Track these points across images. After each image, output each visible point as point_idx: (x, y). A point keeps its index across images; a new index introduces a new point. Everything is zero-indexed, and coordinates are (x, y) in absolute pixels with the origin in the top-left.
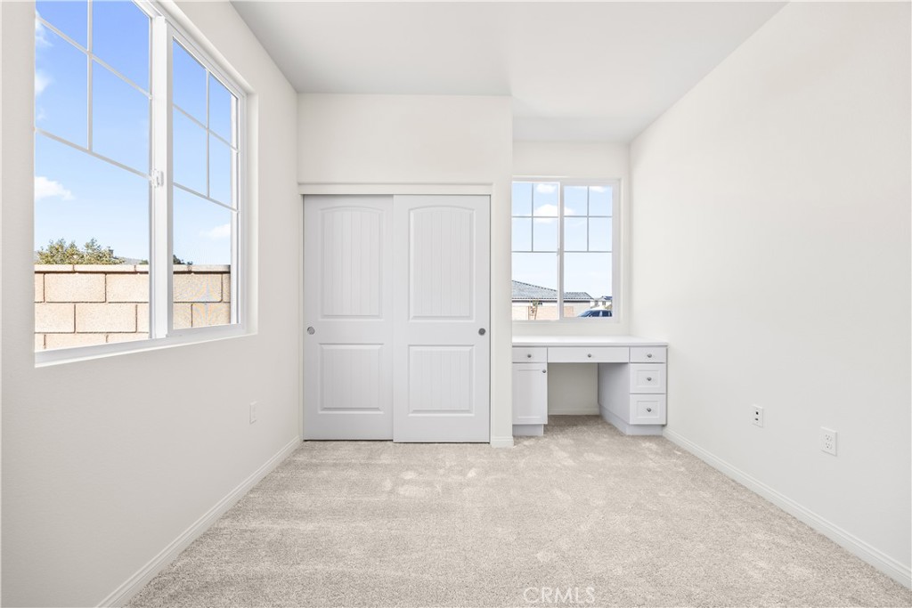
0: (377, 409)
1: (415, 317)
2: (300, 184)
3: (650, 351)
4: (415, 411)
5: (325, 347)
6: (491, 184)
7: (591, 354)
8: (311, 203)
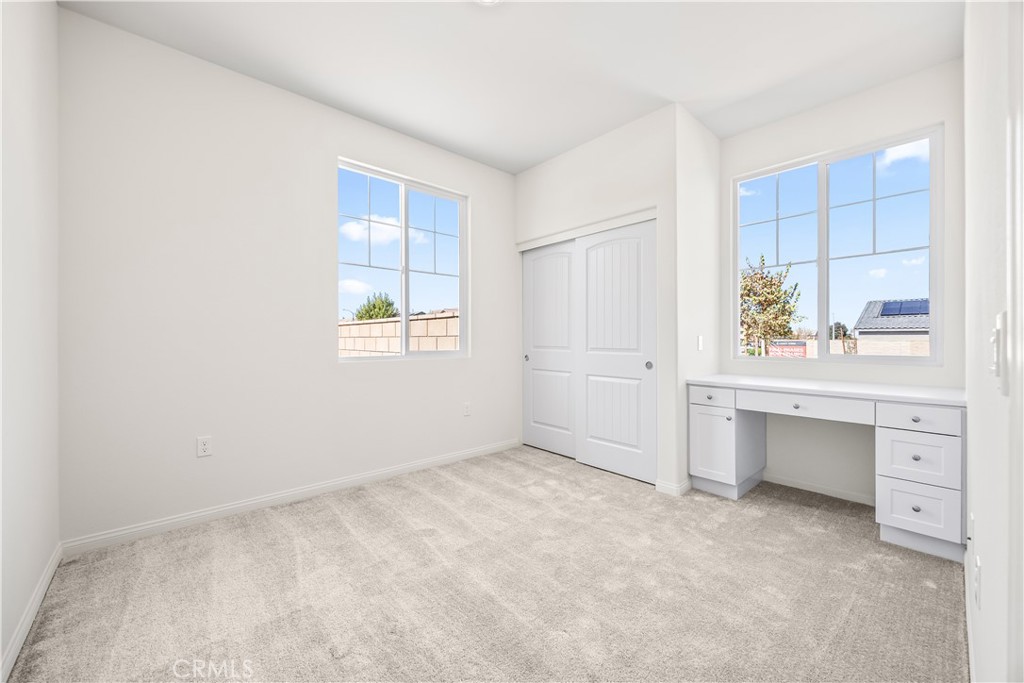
0: (567, 429)
1: (593, 349)
2: (518, 244)
3: (918, 412)
4: (592, 437)
5: (536, 372)
6: (655, 207)
7: (797, 402)
8: (528, 256)
